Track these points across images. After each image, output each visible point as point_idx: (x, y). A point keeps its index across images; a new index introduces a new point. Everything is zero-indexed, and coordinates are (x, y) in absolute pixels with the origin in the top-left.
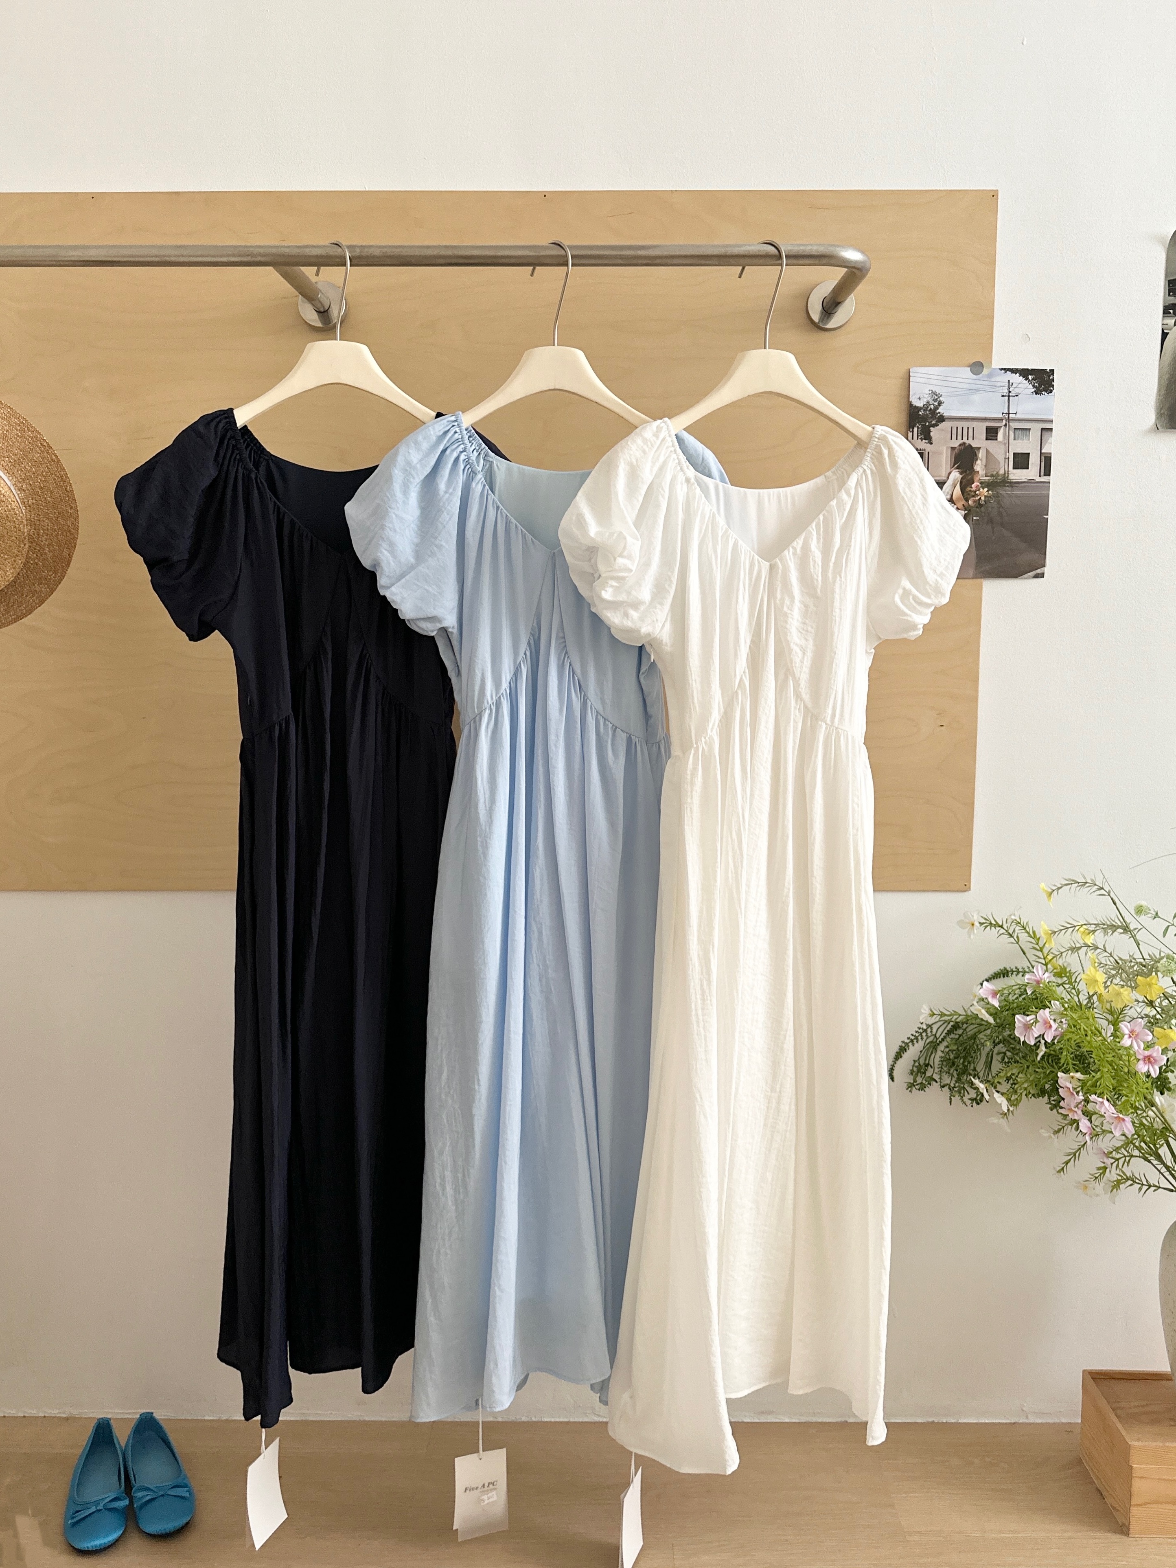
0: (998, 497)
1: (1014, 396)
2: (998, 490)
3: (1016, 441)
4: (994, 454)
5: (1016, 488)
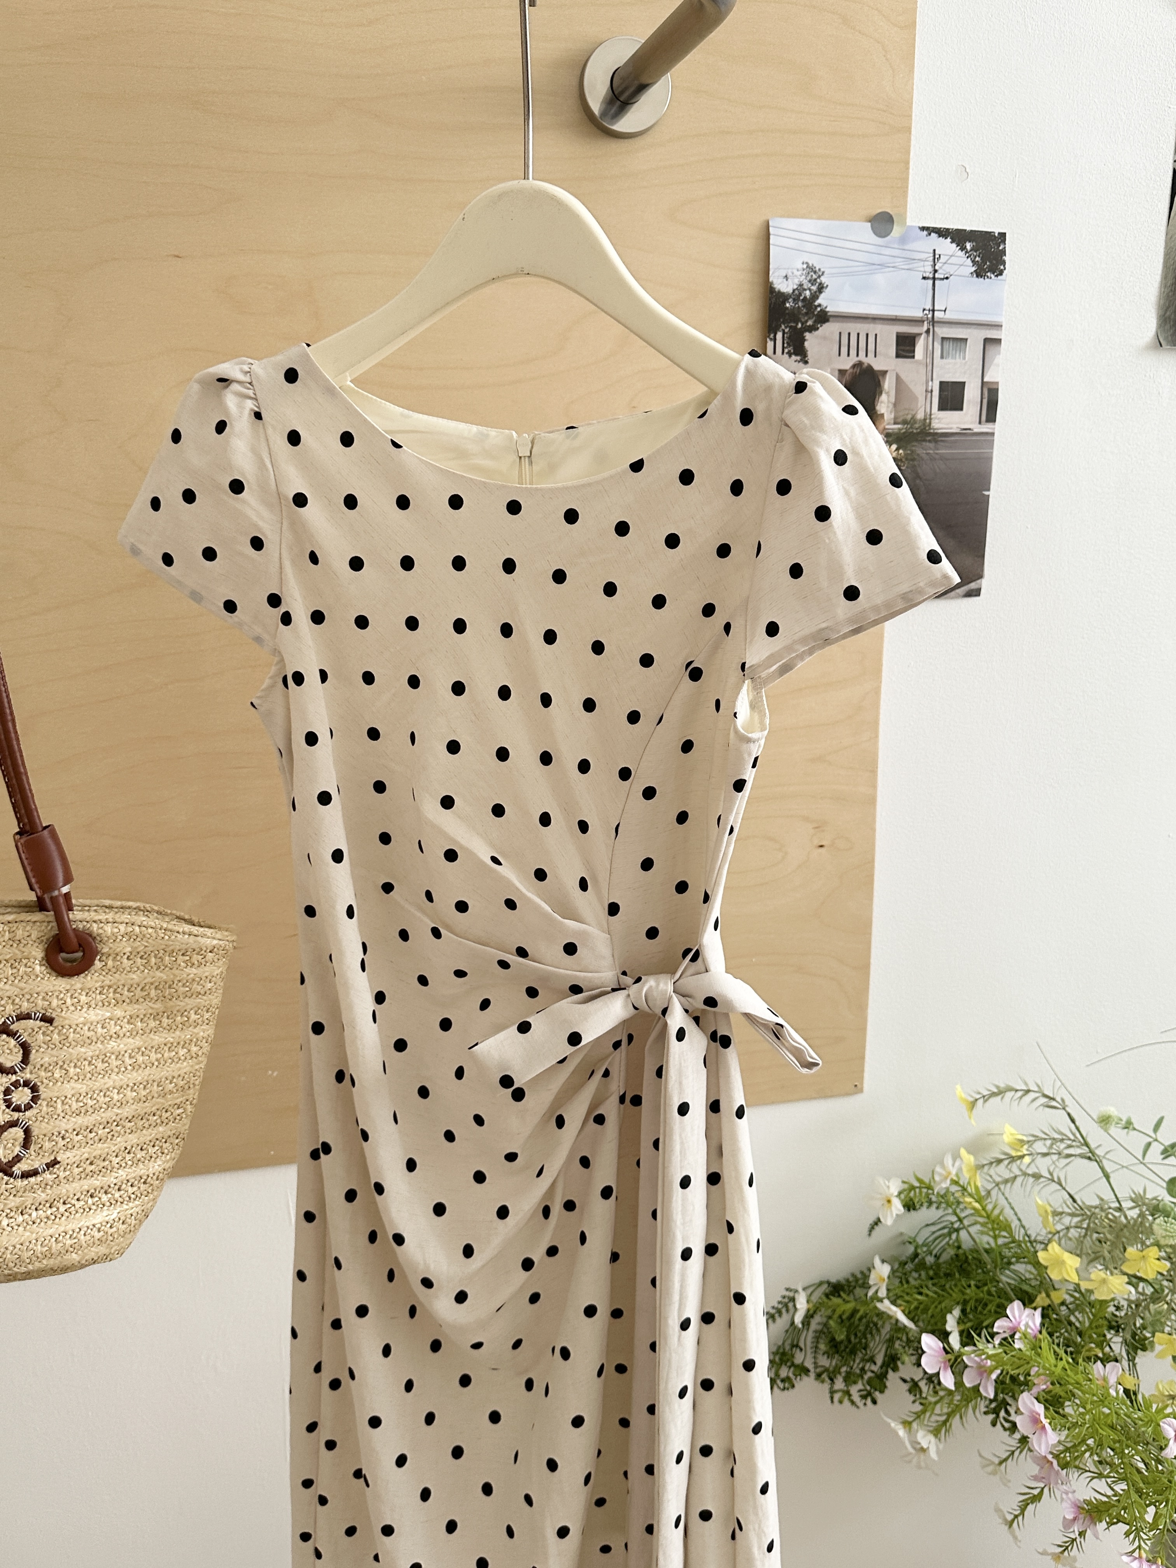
1: (943, 279)
2: (914, 448)
3: (944, 360)
4: (908, 383)
5: (942, 444)
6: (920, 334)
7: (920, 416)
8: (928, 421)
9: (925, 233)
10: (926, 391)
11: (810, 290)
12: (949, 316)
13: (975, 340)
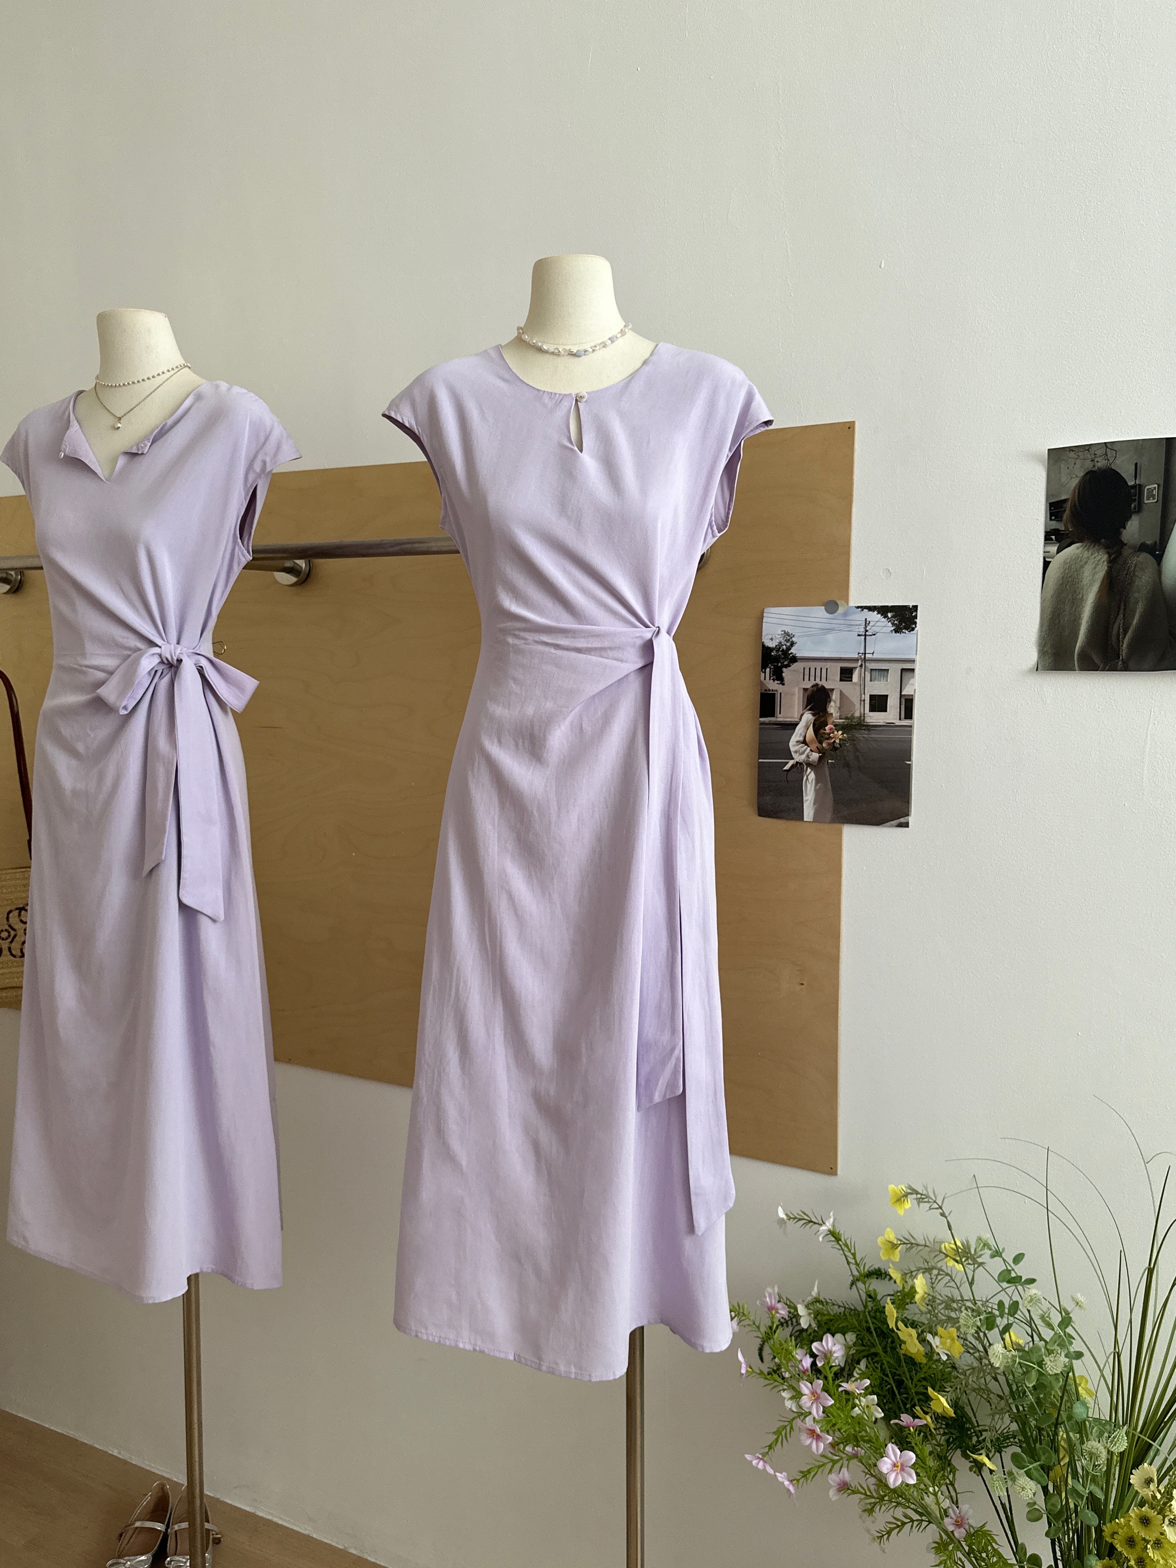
0: (854, 740)
1: (871, 635)
2: (854, 733)
3: (872, 682)
4: (848, 696)
5: (874, 731)
6: (856, 667)
7: (857, 714)
8: (862, 718)
9: (860, 609)
10: (860, 700)
11: (786, 645)
12: (875, 656)
13: (895, 671)
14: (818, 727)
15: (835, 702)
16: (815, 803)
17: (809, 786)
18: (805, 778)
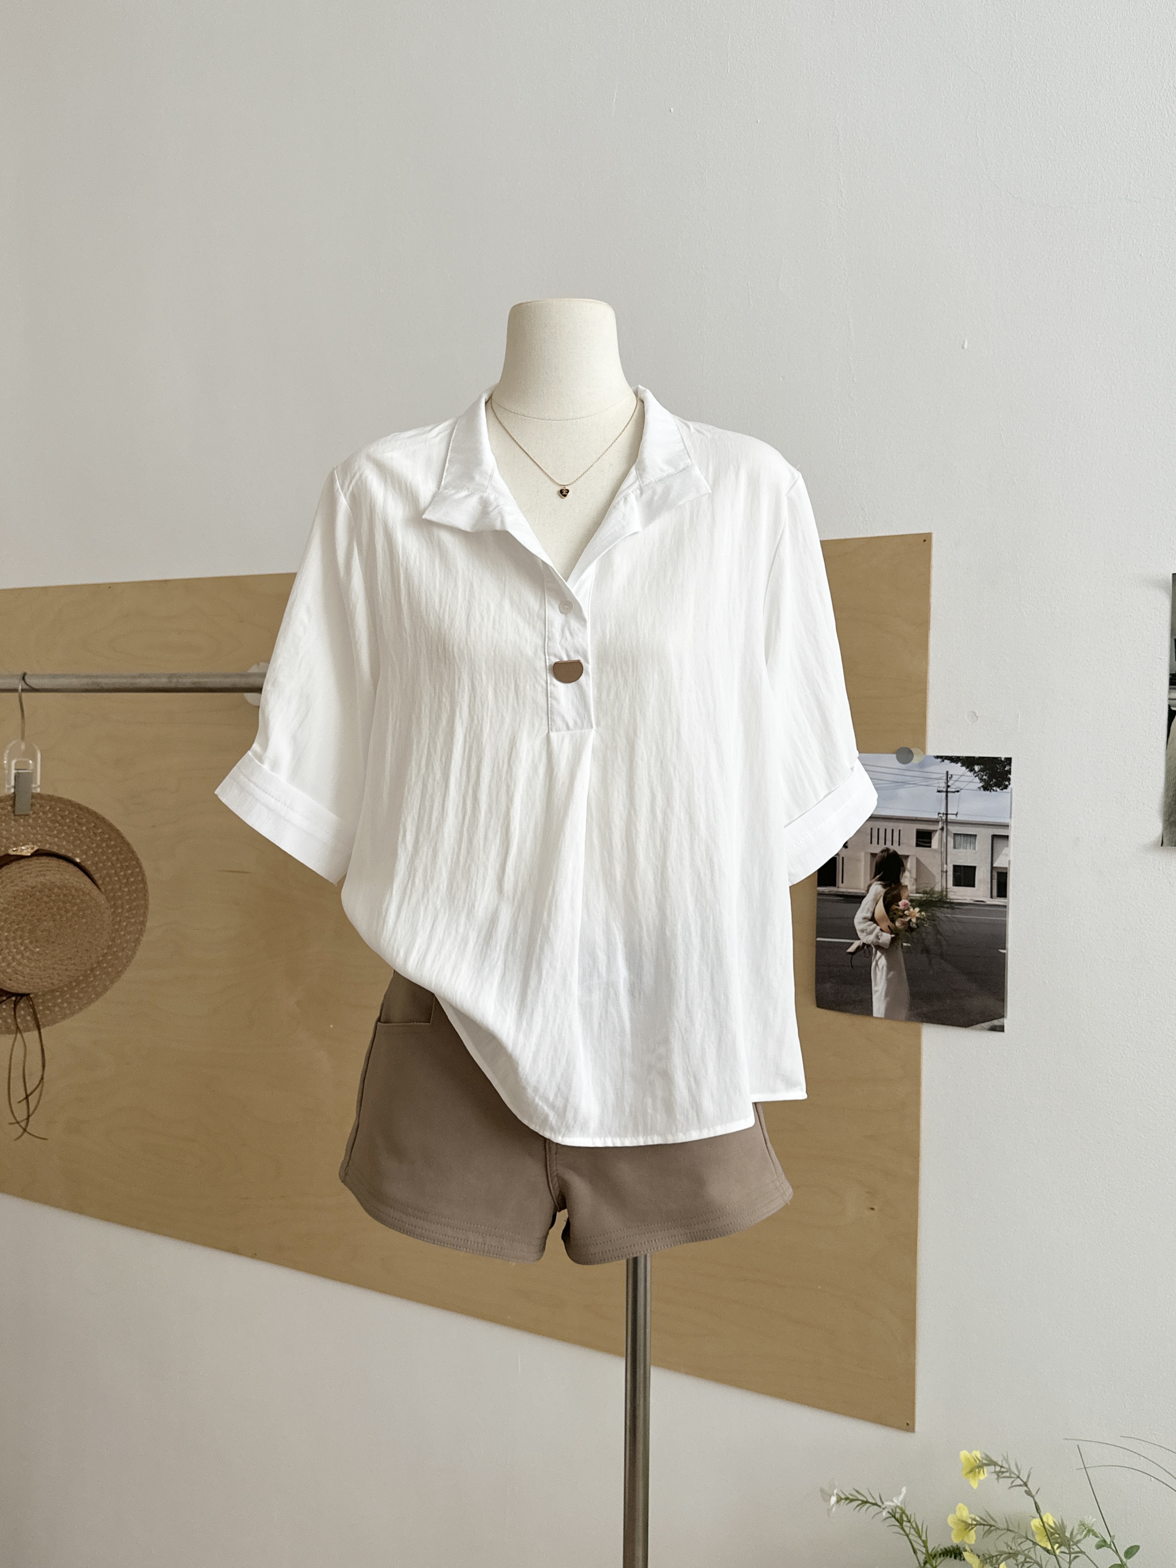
1: (954, 792)
2: (934, 912)
3: (956, 850)
4: (926, 865)
5: (958, 910)
6: (936, 831)
7: (938, 888)
8: (944, 893)
10: (942, 871)
12: (960, 818)
13: (984, 836)
14: (890, 901)
15: (910, 871)
16: (886, 995)
17: (879, 973)
18: (874, 964)
